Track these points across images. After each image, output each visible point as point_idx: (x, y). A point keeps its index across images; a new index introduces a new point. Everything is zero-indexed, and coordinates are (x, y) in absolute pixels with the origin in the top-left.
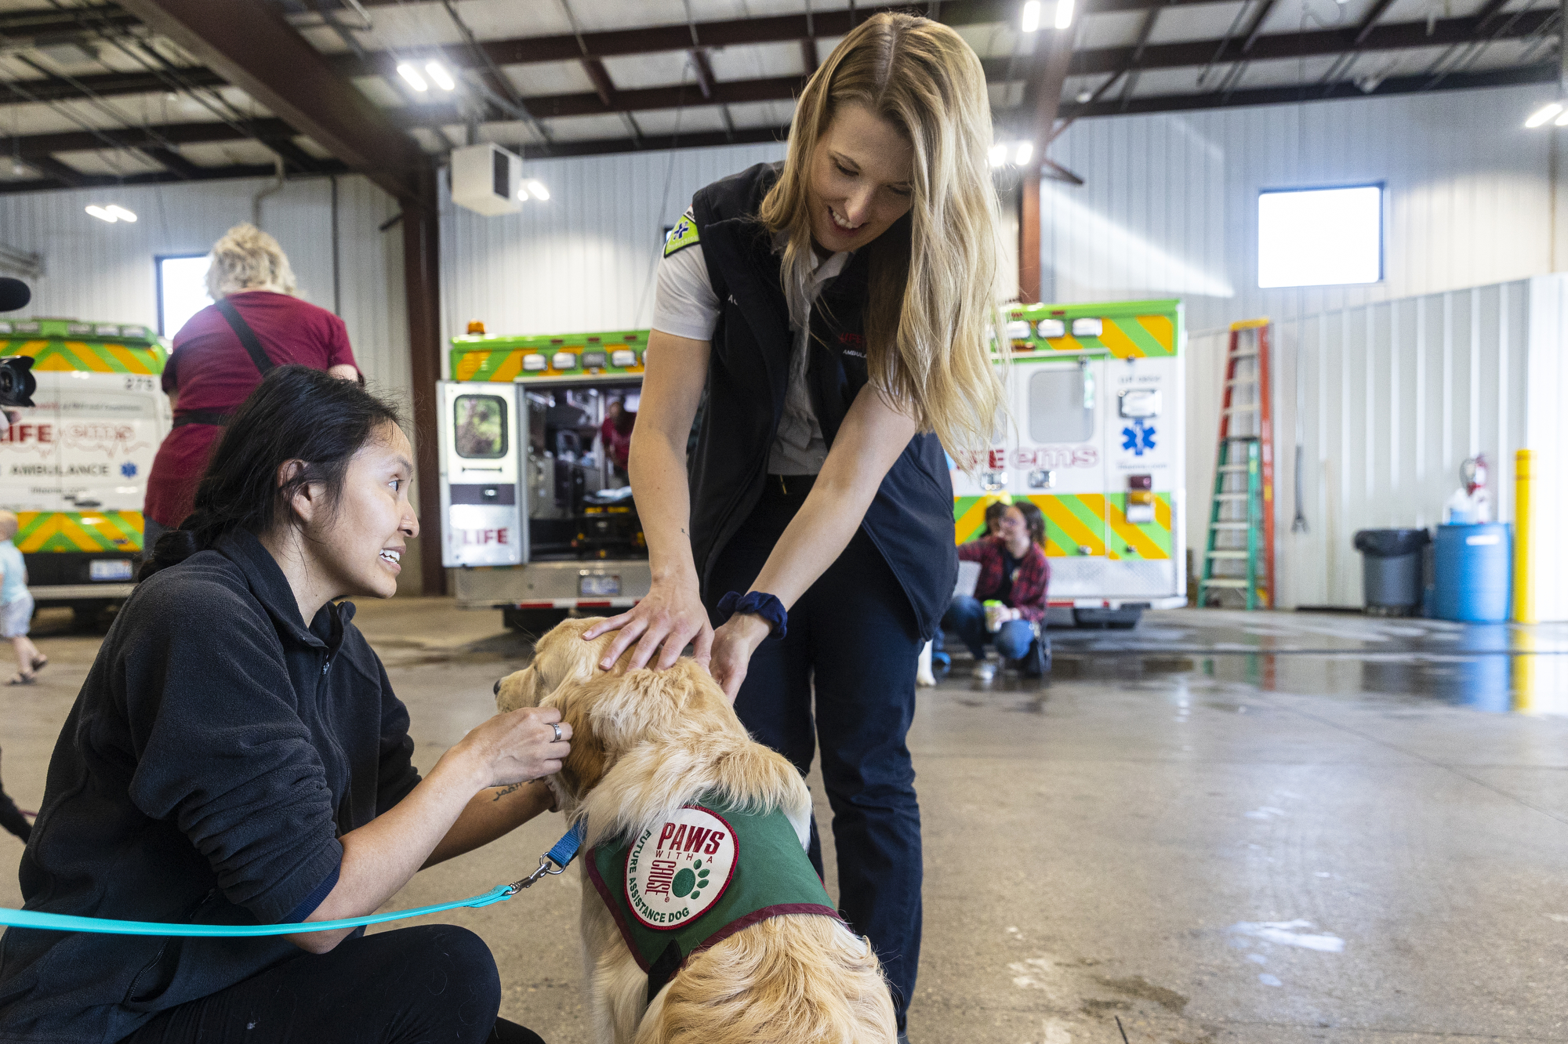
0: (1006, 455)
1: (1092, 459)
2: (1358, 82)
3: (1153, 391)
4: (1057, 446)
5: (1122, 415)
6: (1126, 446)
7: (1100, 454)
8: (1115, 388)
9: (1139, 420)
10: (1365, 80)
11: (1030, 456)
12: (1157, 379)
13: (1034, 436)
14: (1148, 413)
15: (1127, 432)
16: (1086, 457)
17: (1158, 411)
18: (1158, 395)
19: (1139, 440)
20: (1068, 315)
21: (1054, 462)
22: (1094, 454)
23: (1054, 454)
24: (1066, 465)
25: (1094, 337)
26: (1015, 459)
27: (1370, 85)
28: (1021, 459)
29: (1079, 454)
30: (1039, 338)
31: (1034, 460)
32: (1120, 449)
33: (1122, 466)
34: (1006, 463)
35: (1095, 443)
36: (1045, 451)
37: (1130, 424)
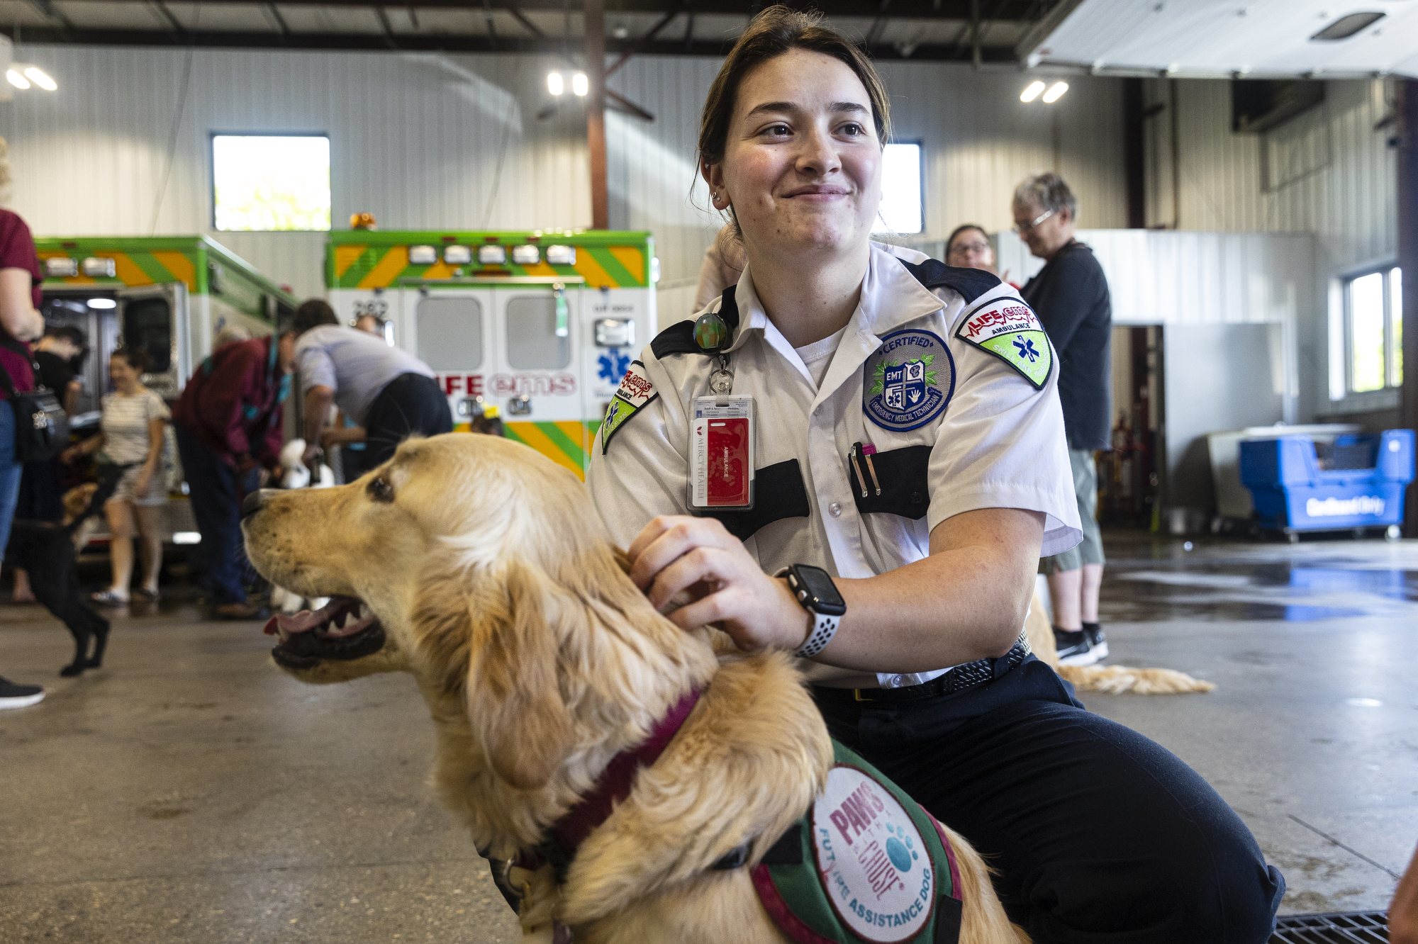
0: (485, 382)
1: (570, 387)
2: (897, 45)
3: (626, 321)
4: (536, 372)
5: (599, 344)
6: (603, 374)
7: (578, 382)
8: (589, 316)
9: (614, 349)
10: (903, 45)
11: (508, 383)
12: (630, 309)
13: (512, 361)
14: (621, 341)
15: (603, 360)
16: (563, 384)
17: (632, 341)
18: (631, 325)
19: (615, 369)
20: (543, 243)
21: (533, 389)
22: (572, 381)
23: (532, 381)
24: (544, 392)
25: (568, 265)
26: (494, 385)
27: (907, 50)
28: (501, 385)
29: (558, 382)
30: (514, 263)
31: (513, 387)
32: (596, 378)
33: (599, 394)
34: (485, 389)
35: (572, 370)
36: (524, 378)
37: (605, 352)
